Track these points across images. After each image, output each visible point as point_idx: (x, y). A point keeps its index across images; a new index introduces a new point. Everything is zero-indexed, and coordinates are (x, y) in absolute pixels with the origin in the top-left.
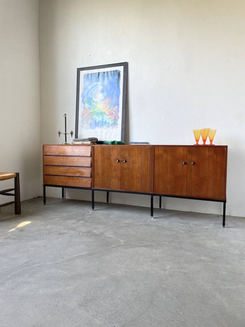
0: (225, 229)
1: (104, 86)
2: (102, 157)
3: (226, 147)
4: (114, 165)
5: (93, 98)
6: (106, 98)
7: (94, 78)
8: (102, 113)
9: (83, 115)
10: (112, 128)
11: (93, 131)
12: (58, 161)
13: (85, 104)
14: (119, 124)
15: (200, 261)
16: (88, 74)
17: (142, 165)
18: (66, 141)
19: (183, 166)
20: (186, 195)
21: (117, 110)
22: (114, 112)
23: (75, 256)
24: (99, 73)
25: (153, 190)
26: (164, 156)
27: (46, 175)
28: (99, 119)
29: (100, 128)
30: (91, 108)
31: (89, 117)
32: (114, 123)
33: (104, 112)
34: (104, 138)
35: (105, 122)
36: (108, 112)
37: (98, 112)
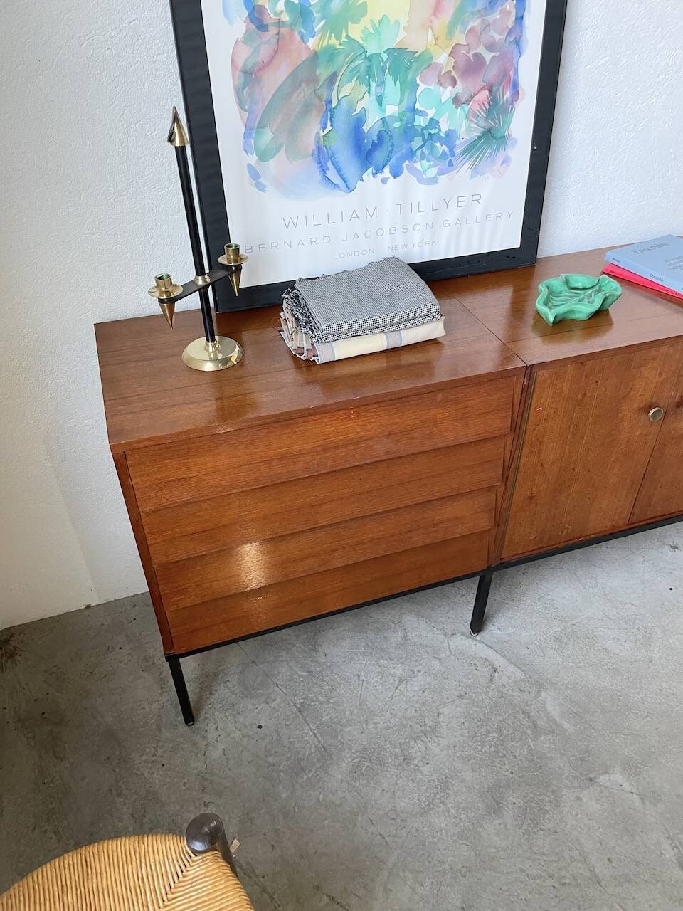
8: (402, 63)
9: (249, 77)
10: (475, 171)
11: (340, 202)
21: (510, 32)
22: (490, 47)
28: (384, 111)
29: (389, 175)
30: (317, 15)
31: (305, 92)
32: (489, 131)
33: (417, 55)
34: (420, 244)
35: (426, 133)
36: (450, 55)
37: (371, 49)
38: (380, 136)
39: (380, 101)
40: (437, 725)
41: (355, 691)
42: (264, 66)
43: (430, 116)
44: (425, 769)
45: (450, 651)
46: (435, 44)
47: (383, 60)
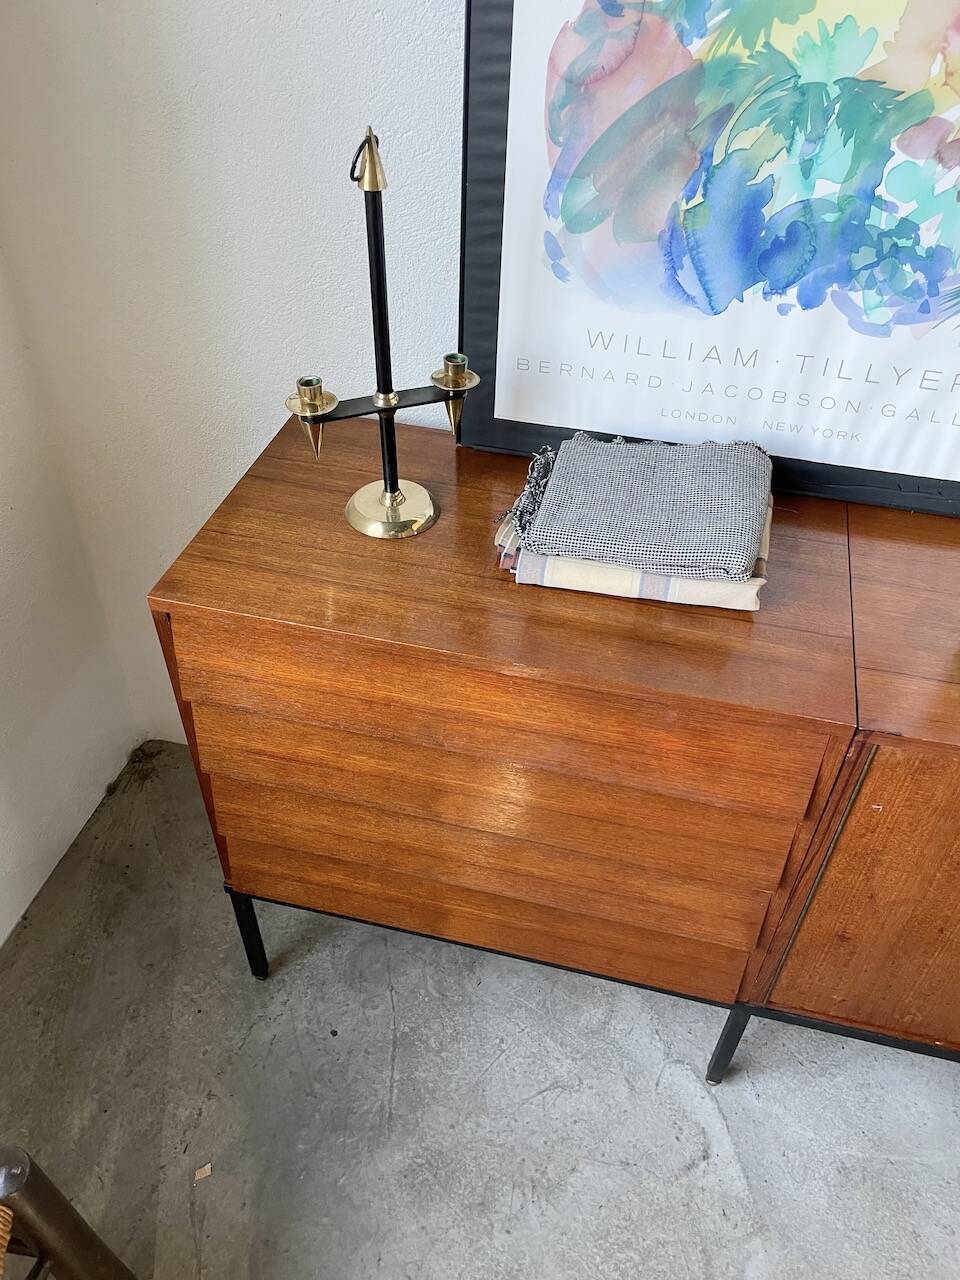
8: (867, 105)
9: (575, 89)
29: (795, 301)
31: (667, 131)
33: (901, 98)
34: (828, 433)
35: (887, 244)
37: (809, 74)
38: (793, 231)
39: (807, 168)
40: (560, 1185)
41: (483, 1061)
42: (605, 75)
43: (902, 214)
44: (500, 1238)
45: (657, 1085)
46: (945, 84)
47: (828, 95)
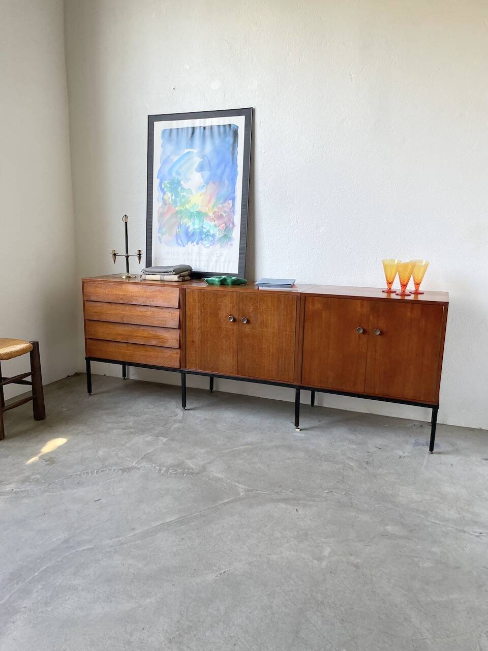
0: (434, 456)
1: (203, 157)
2: (201, 311)
3: (446, 304)
4: (224, 326)
5: (182, 182)
6: (208, 184)
7: (184, 138)
8: (200, 215)
9: (161, 215)
10: (221, 247)
11: (181, 250)
12: (113, 313)
13: (164, 193)
14: (234, 239)
15: (385, 535)
16: (171, 129)
17: (279, 330)
18: (128, 271)
19: (360, 337)
20: (364, 392)
21: (231, 209)
22: (225, 212)
23: (155, 525)
24: (194, 129)
25: (300, 378)
26: (324, 315)
27: (90, 340)
28: (194, 226)
29: (195, 244)
30: (178, 202)
31: (174, 220)
32: (226, 235)
33: (204, 213)
34: (204, 266)
35: (206, 234)
36: (214, 213)
37: (192, 211)
38: (193, 233)
39: (193, 224)
40: (140, 416)
41: (133, 405)
42: (165, 213)
43: (207, 229)
44: (123, 419)
45: (170, 410)
46: (209, 211)
47: (195, 214)
